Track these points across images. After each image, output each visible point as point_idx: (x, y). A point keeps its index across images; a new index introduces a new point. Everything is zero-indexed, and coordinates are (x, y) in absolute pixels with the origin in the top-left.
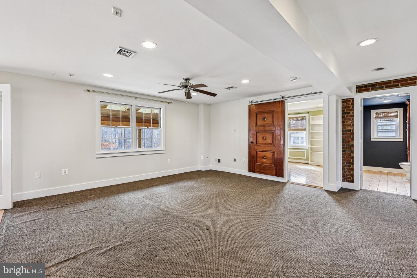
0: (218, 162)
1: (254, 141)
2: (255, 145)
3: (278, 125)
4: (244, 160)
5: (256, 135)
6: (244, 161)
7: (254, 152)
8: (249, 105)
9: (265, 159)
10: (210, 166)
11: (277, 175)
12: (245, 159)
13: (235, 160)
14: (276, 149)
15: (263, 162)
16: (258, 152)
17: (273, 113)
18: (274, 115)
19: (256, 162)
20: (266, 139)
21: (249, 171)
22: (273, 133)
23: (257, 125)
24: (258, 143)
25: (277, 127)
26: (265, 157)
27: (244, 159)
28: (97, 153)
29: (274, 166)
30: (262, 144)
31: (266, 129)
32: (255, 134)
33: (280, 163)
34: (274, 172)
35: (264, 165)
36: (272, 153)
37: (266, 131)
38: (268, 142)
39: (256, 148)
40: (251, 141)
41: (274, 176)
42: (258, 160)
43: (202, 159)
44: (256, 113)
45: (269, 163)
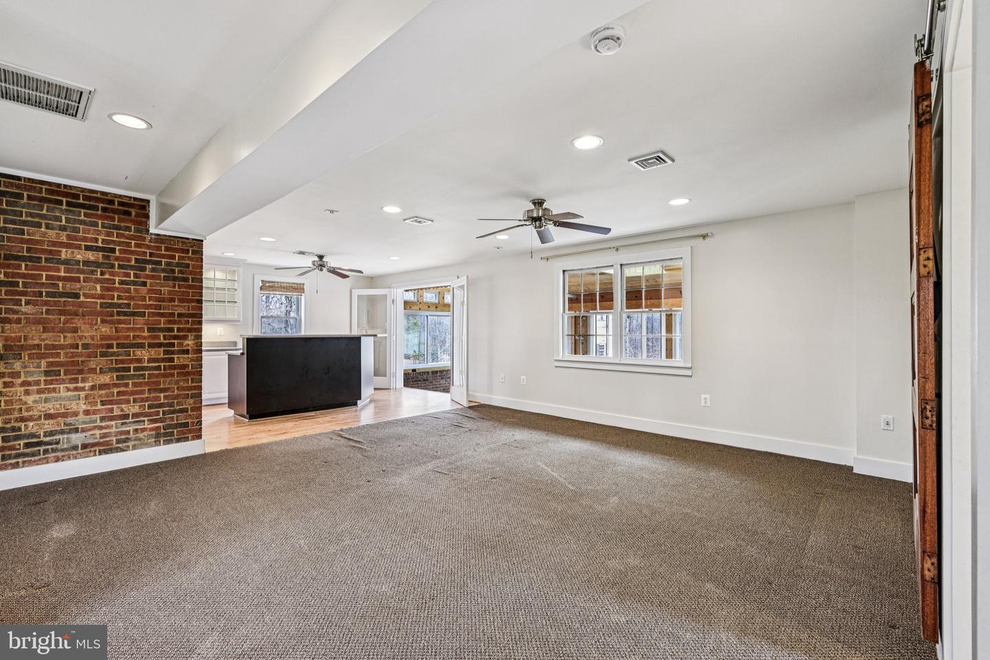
28: (555, 358)
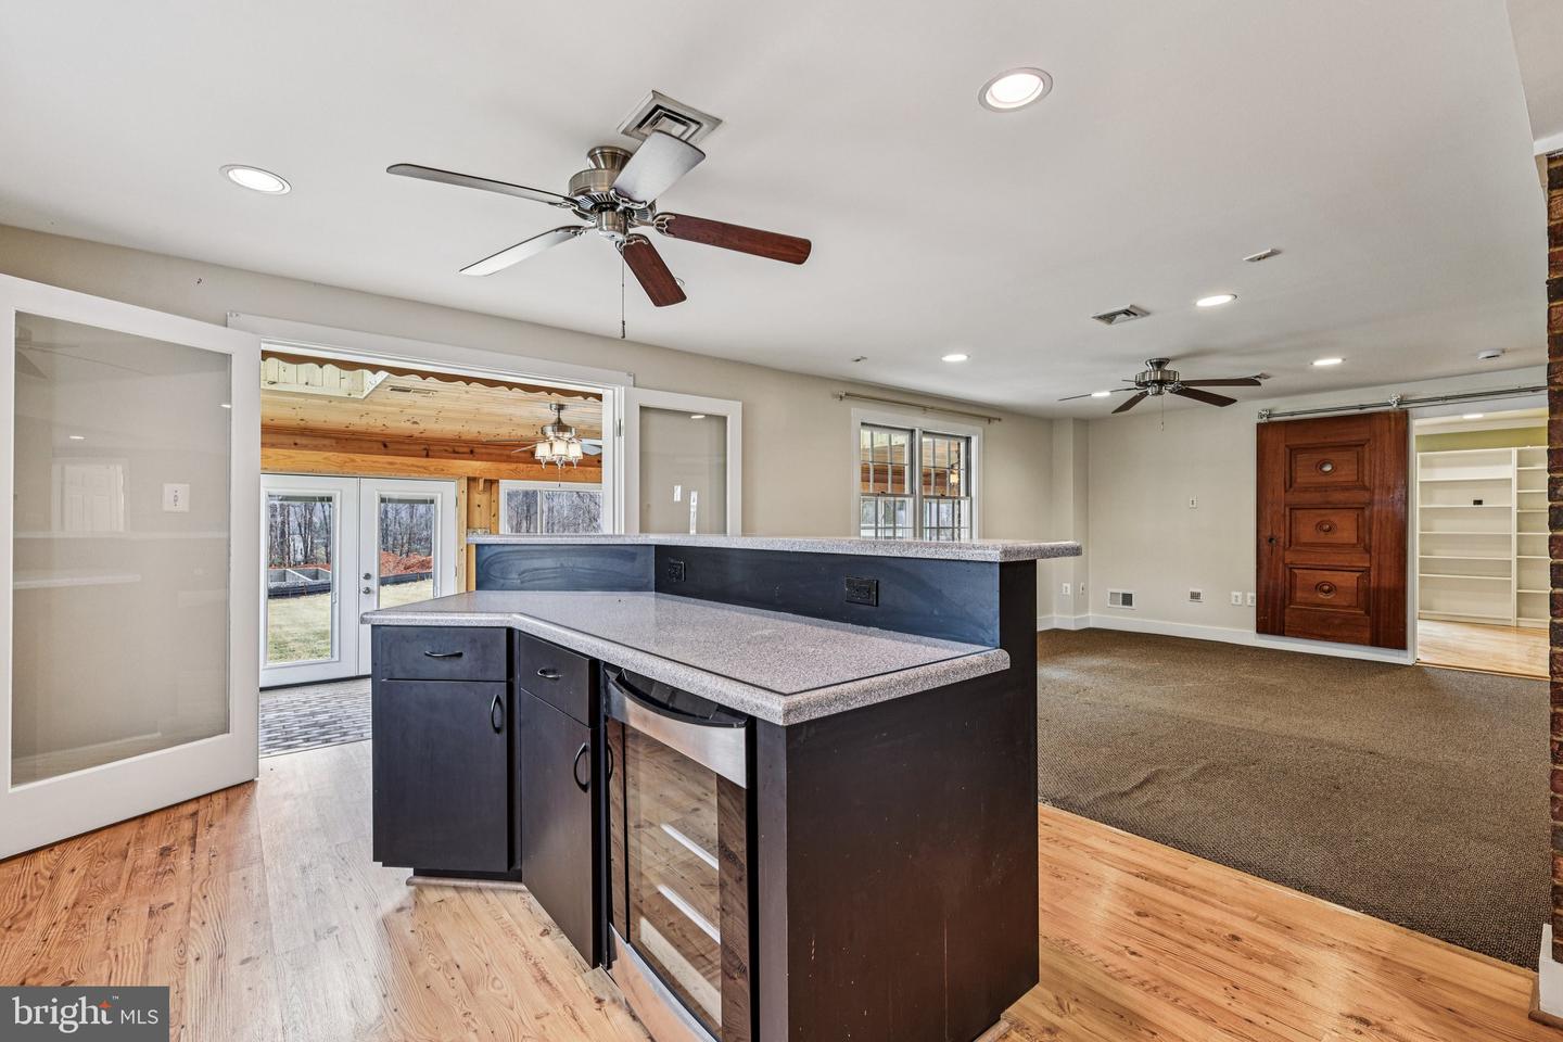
0: (1124, 603)
1: (1282, 536)
2: (1285, 549)
3: (1382, 486)
4: (1237, 597)
5: (1288, 518)
6: (1237, 601)
7: (1280, 571)
8: (1258, 424)
9: (1328, 591)
10: (1088, 617)
11: (1375, 642)
12: (1238, 594)
13: (1195, 596)
14: (1374, 562)
15: (1319, 601)
16: (1296, 571)
17: (1359, 449)
18: (1367, 456)
19: (1287, 602)
20: (1330, 528)
21: (1258, 631)
22: (1359, 512)
23: (1291, 486)
24: (1298, 544)
25: (1377, 491)
26: (1326, 588)
27: (1235, 593)
29: (1367, 612)
30: (1313, 545)
31: (1330, 499)
32: (1284, 516)
33: (1389, 605)
34: (1367, 635)
35: (1320, 611)
36: (1358, 574)
37: (1329, 506)
38: (1340, 541)
39: (1289, 557)
40: (1266, 537)
41: (1365, 644)
42: (1299, 595)
43: (1069, 592)
44: (1288, 451)
45: (1345, 604)
